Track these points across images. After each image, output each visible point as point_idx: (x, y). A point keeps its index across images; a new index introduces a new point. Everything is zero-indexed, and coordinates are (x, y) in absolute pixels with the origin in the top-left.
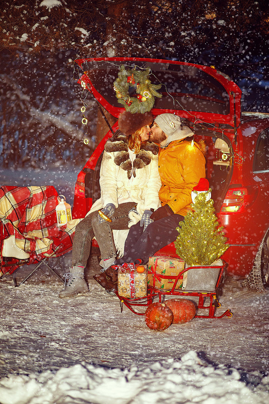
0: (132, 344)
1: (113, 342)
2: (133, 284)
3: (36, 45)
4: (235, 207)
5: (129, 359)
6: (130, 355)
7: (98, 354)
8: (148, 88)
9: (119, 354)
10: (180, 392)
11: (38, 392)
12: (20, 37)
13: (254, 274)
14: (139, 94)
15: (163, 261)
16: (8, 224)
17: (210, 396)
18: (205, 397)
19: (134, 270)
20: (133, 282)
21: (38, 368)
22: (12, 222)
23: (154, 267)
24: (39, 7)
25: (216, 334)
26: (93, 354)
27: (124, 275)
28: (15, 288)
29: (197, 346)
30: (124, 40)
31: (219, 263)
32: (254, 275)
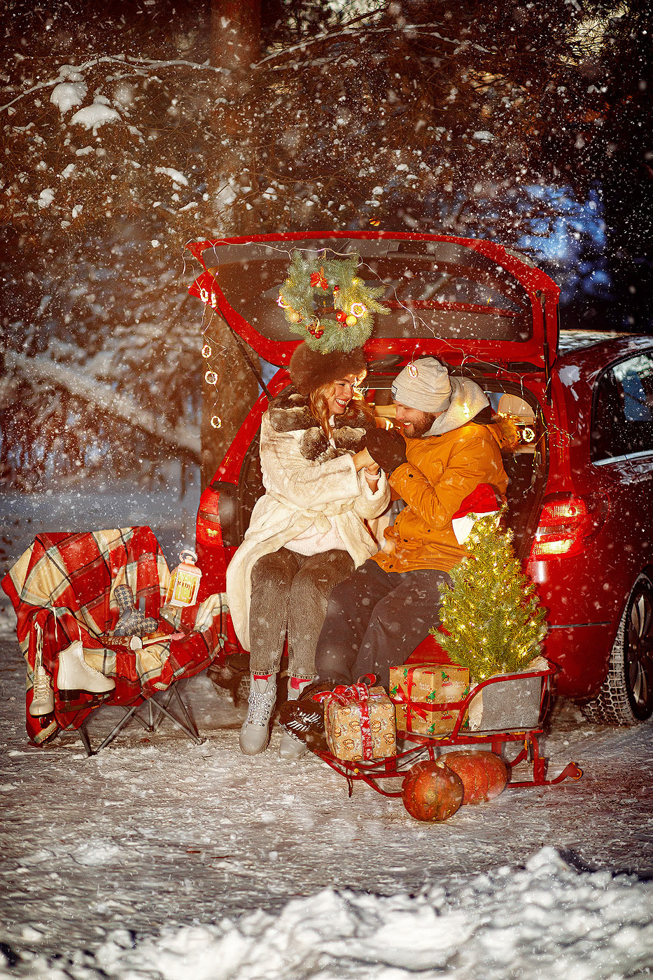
0: (388, 853)
1: (346, 851)
2: (368, 730)
3: (75, 214)
4: (560, 542)
5: (392, 883)
6: (392, 875)
7: (323, 878)
8: (358, 295)
9: (367, 876)
10: (560, 924)
11: (248, 954)
12: (37, 198)
13: (610, 688)
14: (339, 311)
15: (426, 672)
16: (65, 617)
17: (623, 925)
18: (613, 928)
19: (366, 697)
20: (366, 725)
21: (208, 915)
22: (73, 613)
23: (405, 688)
24: (68, 126)
25: (557, 819)
26: (313, 879)
27: (347, 710)
28: (90, 758)
29: (527, 846)
30: (270, 190)
31: (542, 665)
32: (611, 690)
